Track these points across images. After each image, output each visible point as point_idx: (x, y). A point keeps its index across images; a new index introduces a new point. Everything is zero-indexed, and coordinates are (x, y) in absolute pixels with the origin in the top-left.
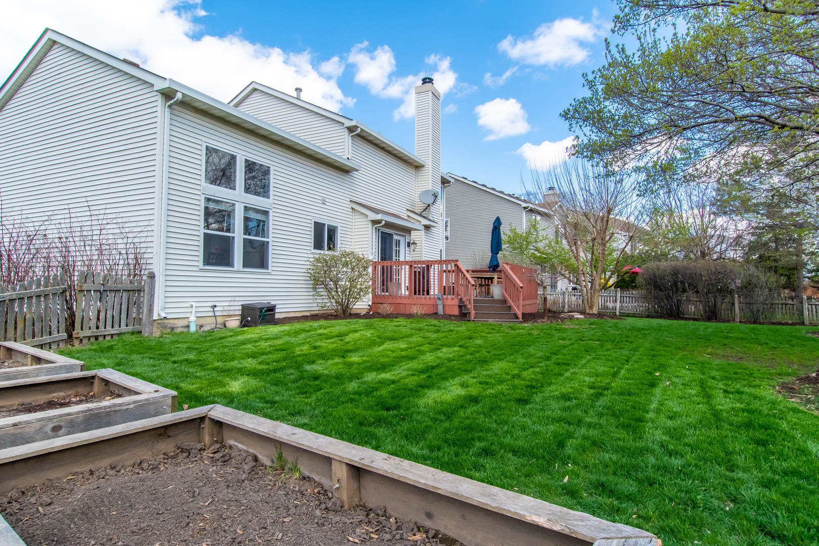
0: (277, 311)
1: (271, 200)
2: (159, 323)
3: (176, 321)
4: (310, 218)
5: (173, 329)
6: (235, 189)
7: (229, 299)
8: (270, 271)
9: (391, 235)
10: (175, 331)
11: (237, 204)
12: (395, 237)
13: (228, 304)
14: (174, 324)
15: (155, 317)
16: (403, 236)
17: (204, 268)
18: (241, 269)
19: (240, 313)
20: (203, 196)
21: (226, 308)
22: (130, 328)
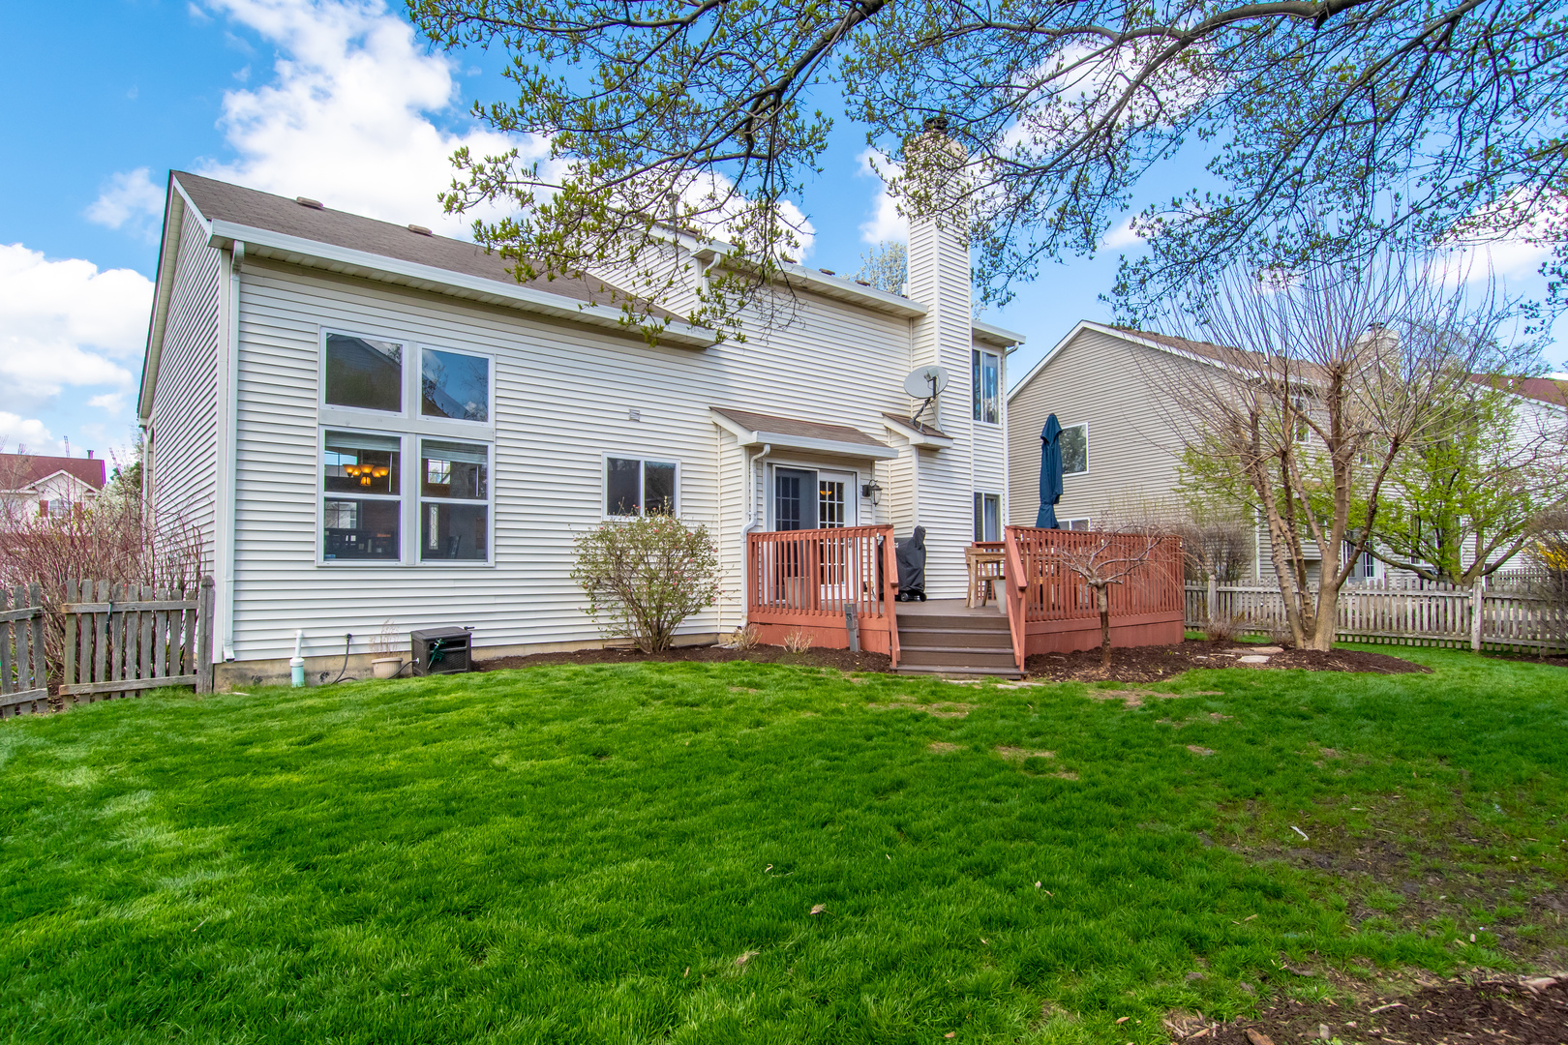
0: (474, 644)
1: (490, 424)
2: (226, 670)
3: (267, 666)
4: (598, 452)
5: (260, 679)
6: (399, 410)
7: (382, 622)
8: (491, 562)
9: (811, 474)
10: (264, 683)
11: (405, 440)
12: (821, 477)
13: (379, 631)
14: (260, 670)
15: (216, 659)
16: (851, 473)
17: (326, 564)
18: (419, 563)
19: (409, 648)
20: (323, 430)
21: (378, 640)
22: (174, 678)
